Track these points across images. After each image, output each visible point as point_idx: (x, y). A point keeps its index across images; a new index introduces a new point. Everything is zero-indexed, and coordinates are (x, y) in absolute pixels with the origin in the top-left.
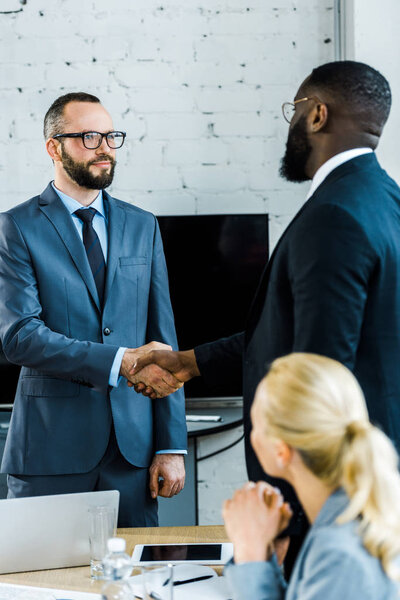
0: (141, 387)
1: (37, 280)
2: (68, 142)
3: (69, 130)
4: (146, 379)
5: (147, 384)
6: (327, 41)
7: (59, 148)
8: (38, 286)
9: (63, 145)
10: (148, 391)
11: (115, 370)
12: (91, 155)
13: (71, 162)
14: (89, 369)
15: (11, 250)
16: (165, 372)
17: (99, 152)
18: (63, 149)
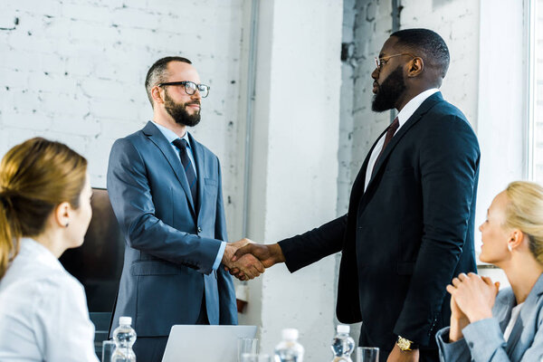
0: (236, 271)
1: (151, 188)
2: (171, 89)
3: (172, 80)
4: (242, 265)
5: (242, 268)
6: (233, 82)
7: (162, 94)
8: (152, 193)
9: (166, 91)
10: (240, 275)
11: (220, 257)
12: (187, 99)
13: (172, 103)
14: (199, 254)
15: (132, 164)
16: (256, 260)
17: (194, 97)
18: (166, 94)
